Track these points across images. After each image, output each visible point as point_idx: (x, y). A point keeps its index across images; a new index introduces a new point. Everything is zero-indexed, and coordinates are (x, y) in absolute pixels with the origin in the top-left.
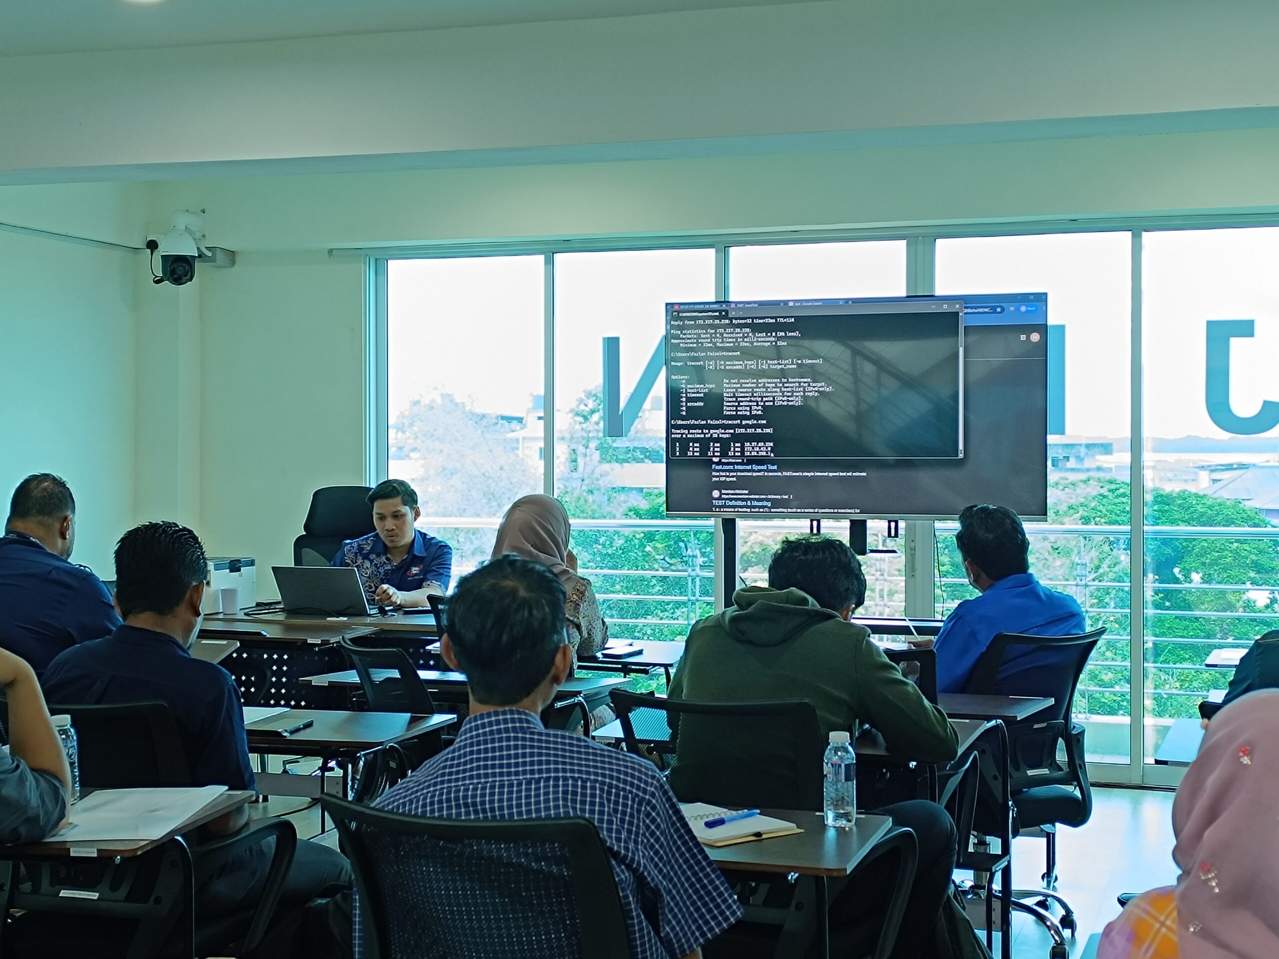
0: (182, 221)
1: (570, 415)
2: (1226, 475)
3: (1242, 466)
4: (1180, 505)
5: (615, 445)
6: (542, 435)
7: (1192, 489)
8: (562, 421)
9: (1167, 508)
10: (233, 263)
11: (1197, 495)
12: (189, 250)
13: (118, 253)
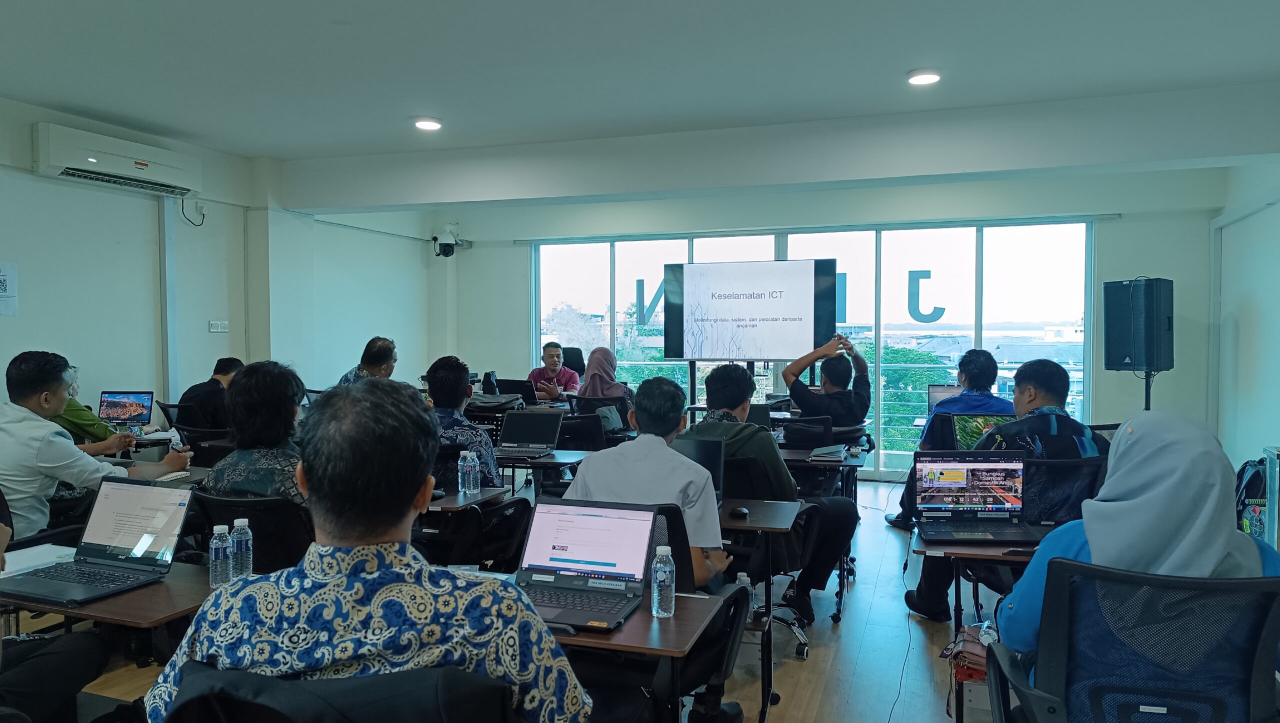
0: (449, 228)
1: (624, 315)
2: (924, 341)
3: (931, 337)
4: (902, 355)
5: (644, 328)
6: (609, 324)
7: (908, 347)
8: (620, 318)
9: (896, 355)
10: (471, 247)
11: (910, 350)
12: (452, 241)
13: (420, 243)
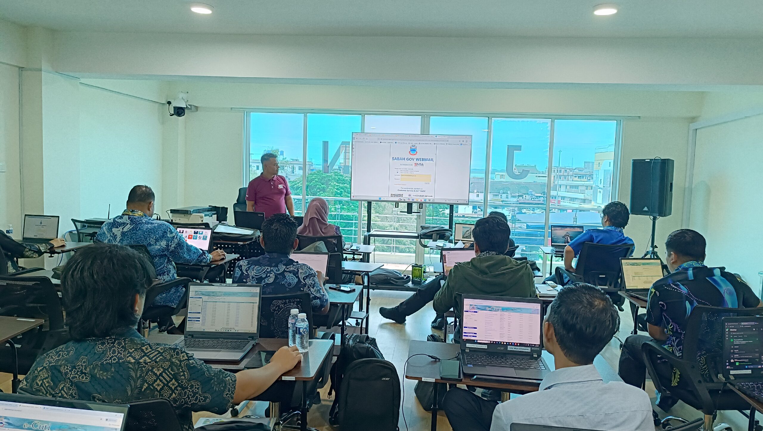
0: (181, 95)
10: (198, 110)
12: (184, 106)
13: (157, 105)
